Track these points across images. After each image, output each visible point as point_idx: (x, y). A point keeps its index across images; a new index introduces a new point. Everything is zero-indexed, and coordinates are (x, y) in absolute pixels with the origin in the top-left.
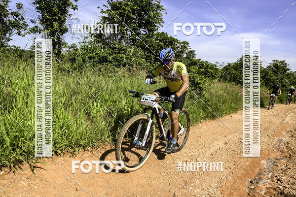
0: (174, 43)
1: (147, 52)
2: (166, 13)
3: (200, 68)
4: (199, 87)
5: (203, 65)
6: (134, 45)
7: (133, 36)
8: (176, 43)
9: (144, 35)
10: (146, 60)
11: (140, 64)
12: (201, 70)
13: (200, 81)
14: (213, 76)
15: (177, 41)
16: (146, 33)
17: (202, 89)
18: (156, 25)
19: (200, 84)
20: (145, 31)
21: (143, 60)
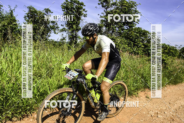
0: (146, 34)
1: (128, 40)
2: (141, 15)
3: (165, 49)
4: (164, 62)
5: (167, 48)
6: (120, 36)
7: (120, 31)
8: (147, 34)
9: (127, 30)
10: (128, 45)
11: (124, 48)
12: (166, 51)
13: (165, 59)
14: (173, 55)
15: (148, 32)
16: (128, 29)
17: (167, 64)
18: (135, 23)
19: (165, 60)
20: (127, 28)
21: (126, 45)
